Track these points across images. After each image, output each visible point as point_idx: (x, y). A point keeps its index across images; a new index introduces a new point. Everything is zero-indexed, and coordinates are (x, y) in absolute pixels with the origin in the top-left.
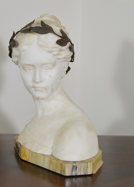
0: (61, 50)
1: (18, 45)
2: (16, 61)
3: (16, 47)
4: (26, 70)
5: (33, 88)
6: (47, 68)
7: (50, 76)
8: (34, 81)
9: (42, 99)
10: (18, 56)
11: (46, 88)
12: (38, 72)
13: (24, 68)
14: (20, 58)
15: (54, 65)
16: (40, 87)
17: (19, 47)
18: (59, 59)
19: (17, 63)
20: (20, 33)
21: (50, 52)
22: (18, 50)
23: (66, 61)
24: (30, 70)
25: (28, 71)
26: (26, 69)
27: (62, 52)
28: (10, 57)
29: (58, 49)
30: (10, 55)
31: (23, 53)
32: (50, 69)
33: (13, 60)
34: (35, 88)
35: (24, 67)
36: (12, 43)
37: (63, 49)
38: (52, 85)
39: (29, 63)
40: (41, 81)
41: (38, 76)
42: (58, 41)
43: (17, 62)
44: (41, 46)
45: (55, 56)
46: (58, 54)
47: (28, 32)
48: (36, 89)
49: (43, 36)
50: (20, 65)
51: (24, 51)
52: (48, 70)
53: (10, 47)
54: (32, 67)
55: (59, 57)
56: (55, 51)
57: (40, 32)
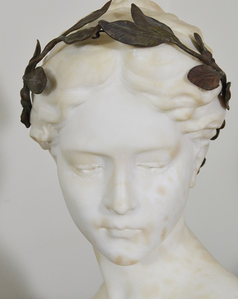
0: (200, 104)
1: (54, 84)
2: (45, 138)
3: (48, 93)
4: (79, 170)
5: (104, 230)
6: (151, 164)
7: (161, 191)
8: (109, 207)
9: (133, 263)
10: (53, 124)
11: (145, 231)
12: (121, 178)
13: (72, 163)
14: (58, 130)
15: (175, 152)
16: (127, 228)
17: (56, 94)
18: (187, 133)
19: (47, 145)
20: (62, 43)
21: (165, 110)
22: (54, 104)
23: (204, 138)
24: (93, 168)
25: (85, 171)
26: (80, 167)
27: (201, 111)
28: (24, 125)
29: (190, 100)
30: (26, 119)
31: (71, 113)
32: (161, 167)
33: (36, 136)
34: (109, 228)
35: (72, 160)
36: (34, 79)
37: (205, 100)
38: (166, 218)
39: (93, 146)
40: (132, 209)
41: (121, 193)
42: (191, 71)
43: (49, 142)
44: (137, 90)
45: (179, 124)
46: (190, 118)
47: (90, 39)
48: (115, 232)
49: (143, 56)
50: (56, 150)
51: (76, 105)
52: (153, 170)
53: (25, 94)
54: (100, 161)
55: (191, 125)
56: (180, 107)
57: (133, 38)
